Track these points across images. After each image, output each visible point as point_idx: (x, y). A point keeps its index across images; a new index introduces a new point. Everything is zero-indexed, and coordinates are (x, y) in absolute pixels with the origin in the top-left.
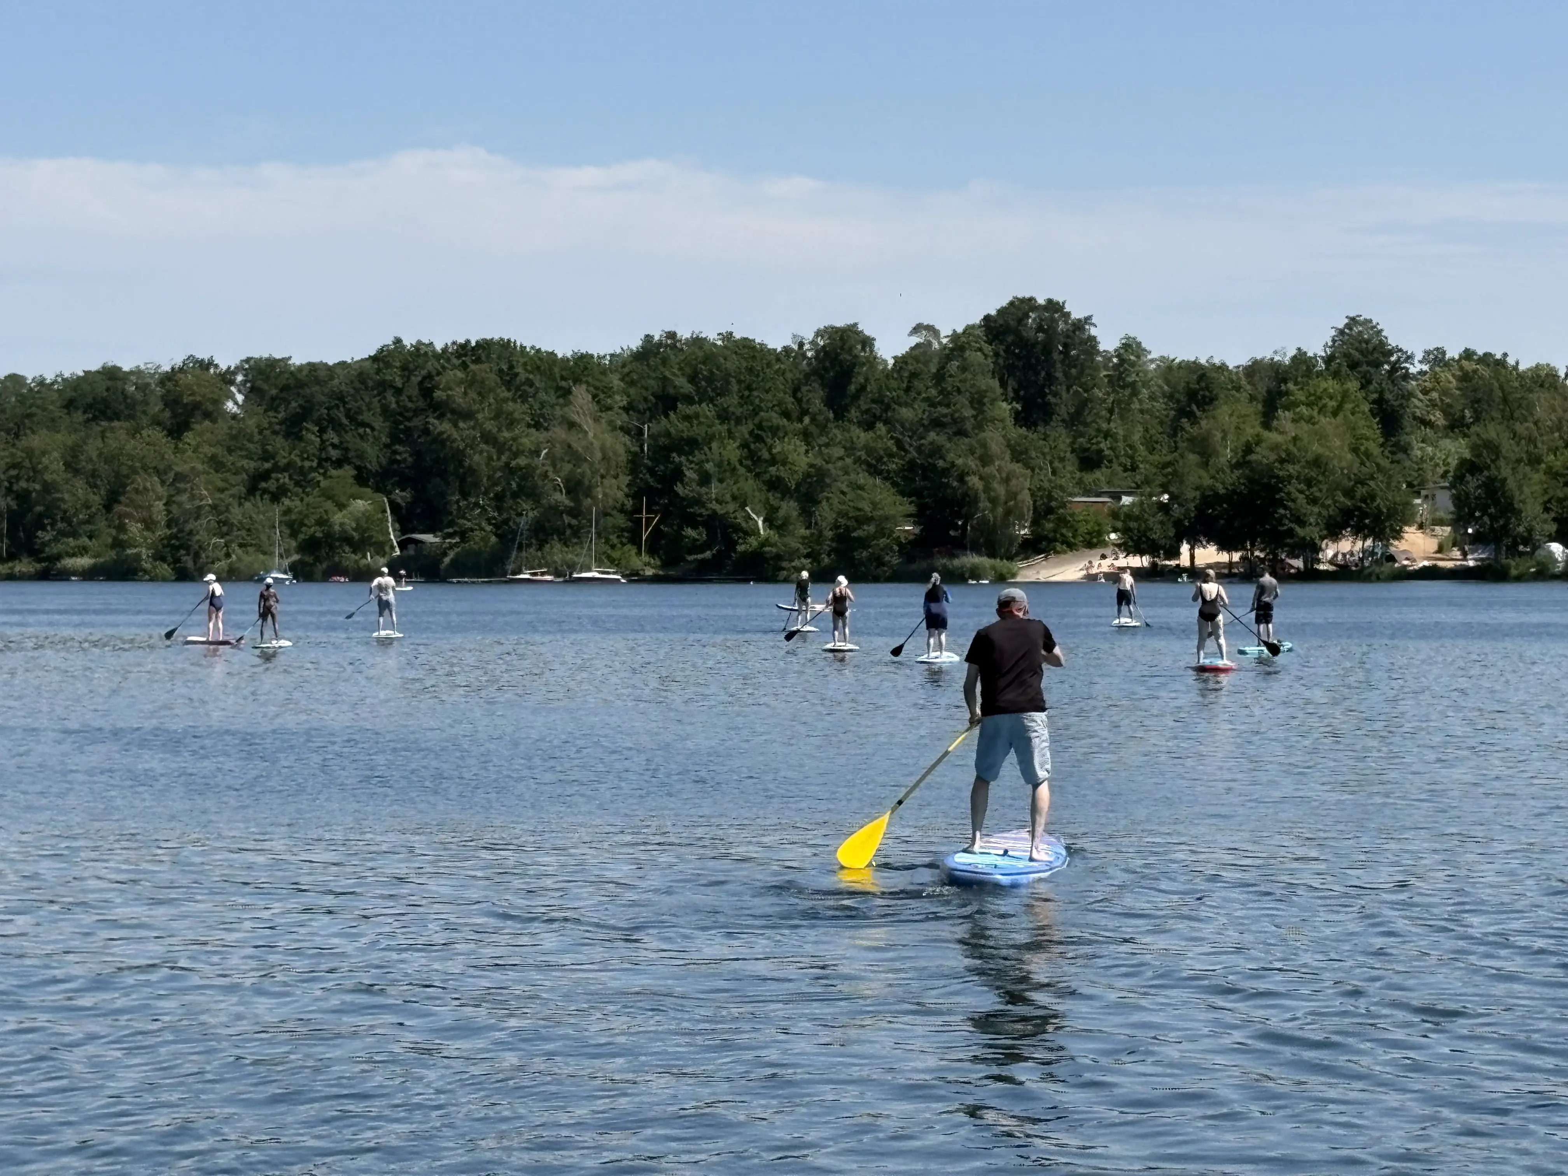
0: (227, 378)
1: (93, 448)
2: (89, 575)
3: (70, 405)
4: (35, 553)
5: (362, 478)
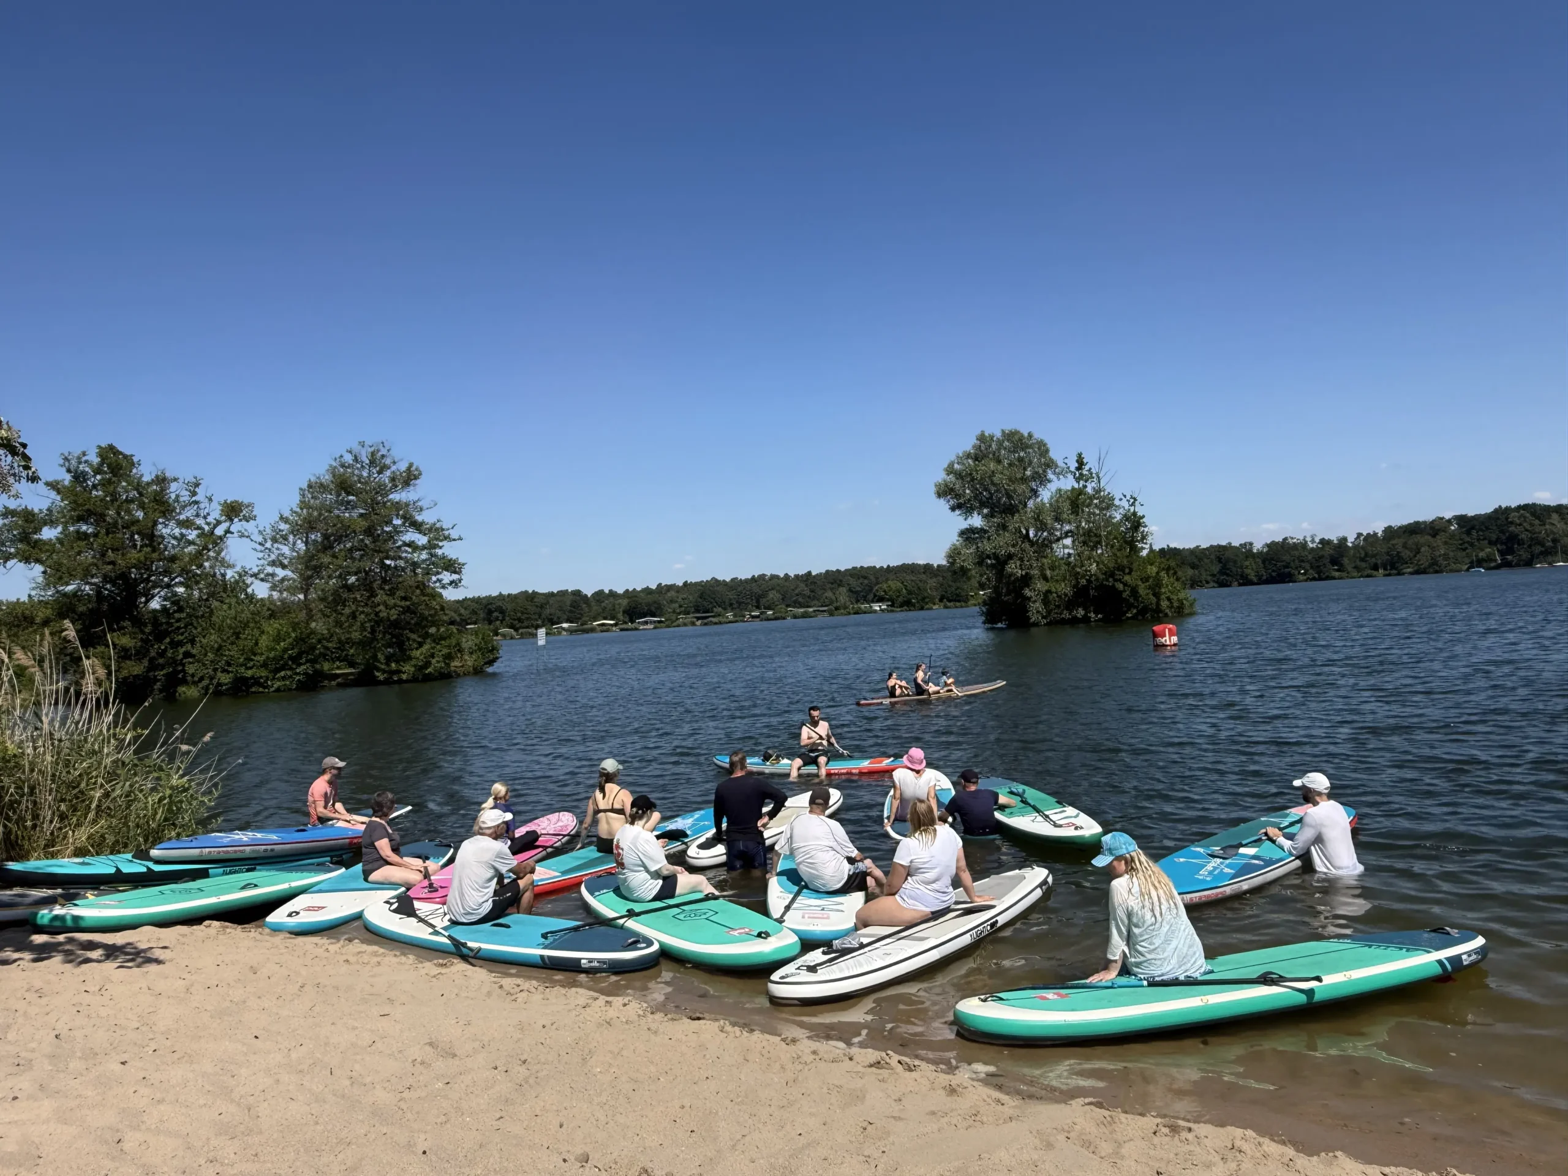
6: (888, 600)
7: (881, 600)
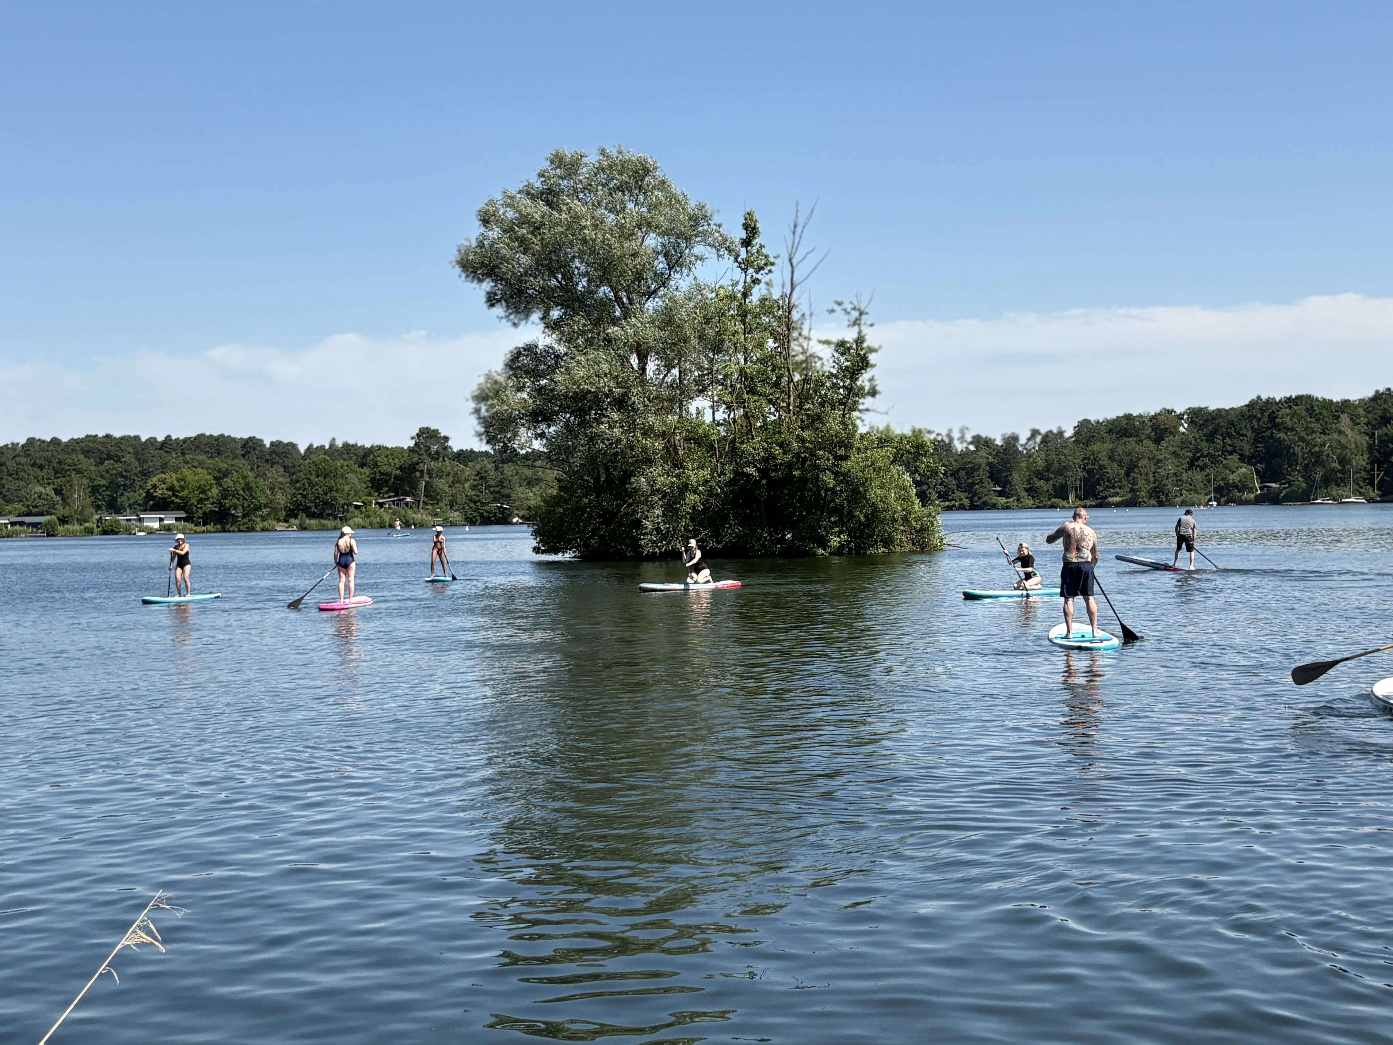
0: (1180, 417)
1: (1120, 450)
2: (1118, 505)
3: (1110, 432)
4: (1096, 496)
5: (1242, 459)
6: (178, 508)
7: (161, 505)
